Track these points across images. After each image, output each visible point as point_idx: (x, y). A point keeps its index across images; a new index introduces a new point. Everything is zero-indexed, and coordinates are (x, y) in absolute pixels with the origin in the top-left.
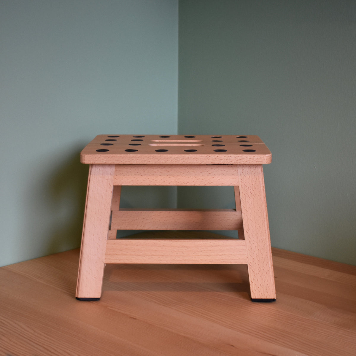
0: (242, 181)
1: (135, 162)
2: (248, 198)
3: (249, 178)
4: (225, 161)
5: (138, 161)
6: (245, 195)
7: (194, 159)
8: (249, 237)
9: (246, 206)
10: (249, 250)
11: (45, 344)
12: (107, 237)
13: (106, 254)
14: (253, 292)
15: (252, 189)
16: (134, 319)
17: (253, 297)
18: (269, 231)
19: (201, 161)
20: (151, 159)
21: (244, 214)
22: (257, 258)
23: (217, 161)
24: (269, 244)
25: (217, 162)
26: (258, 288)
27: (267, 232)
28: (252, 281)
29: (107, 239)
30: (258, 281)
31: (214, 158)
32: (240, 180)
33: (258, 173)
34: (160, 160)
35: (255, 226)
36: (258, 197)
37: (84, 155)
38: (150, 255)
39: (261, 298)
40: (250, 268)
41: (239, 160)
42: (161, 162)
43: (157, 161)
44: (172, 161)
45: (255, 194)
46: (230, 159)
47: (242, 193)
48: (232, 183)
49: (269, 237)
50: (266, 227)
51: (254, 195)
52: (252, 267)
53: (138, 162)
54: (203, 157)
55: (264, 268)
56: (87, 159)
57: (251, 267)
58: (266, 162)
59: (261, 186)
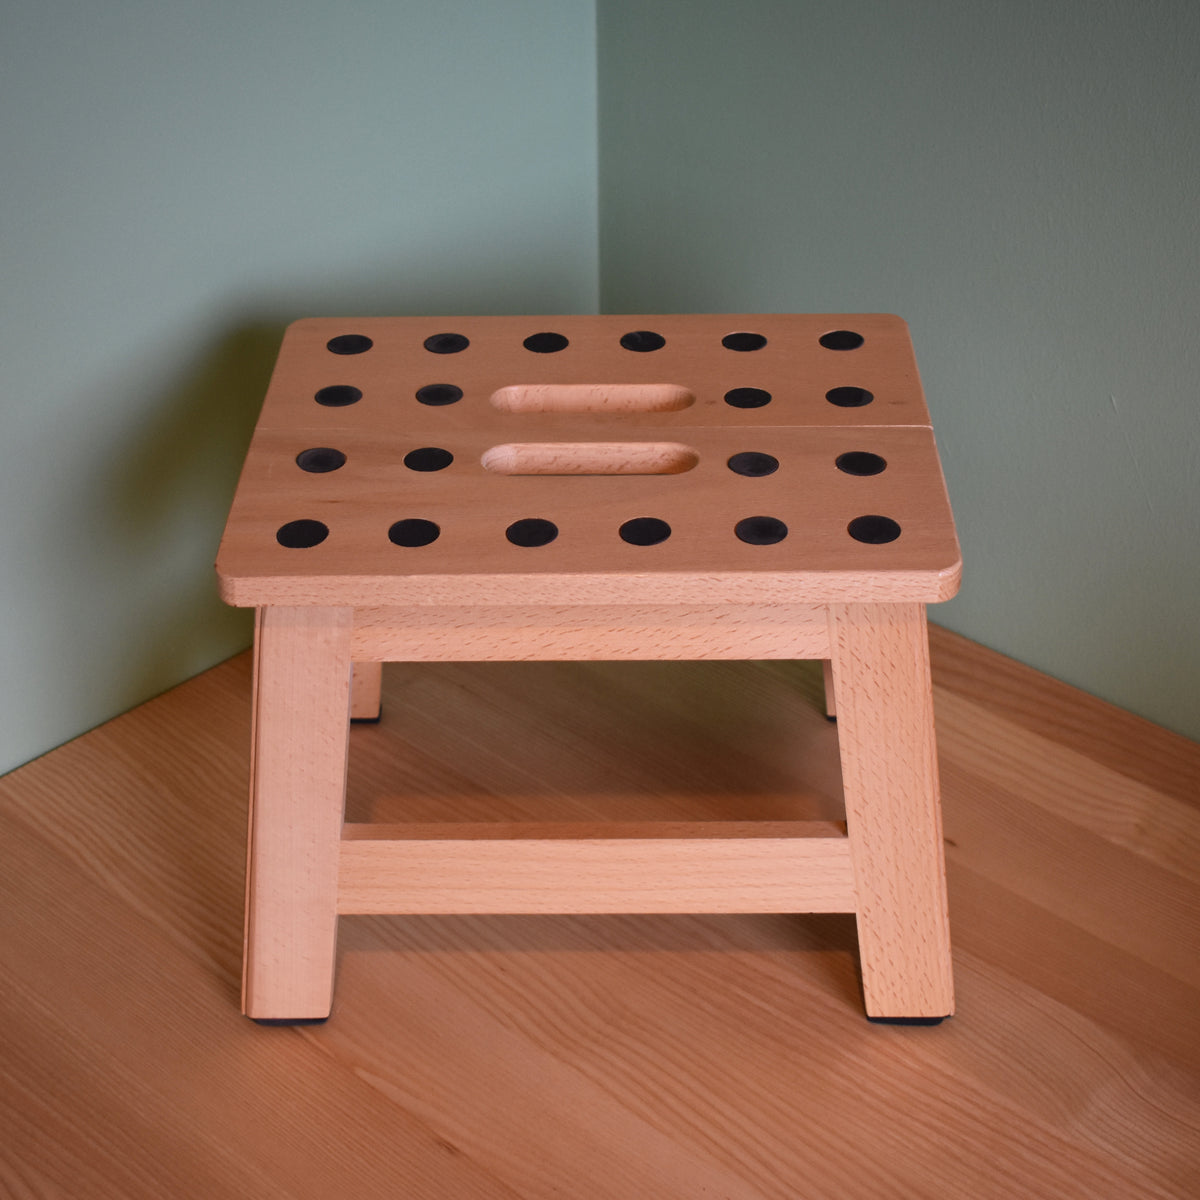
0: (842, 643)
1: (430, 599)
2: (866, 698)
3: (869, 630)
4: (780, 595)
5: (441, 597)
6: (854, 692)
7: (657, 588)
8: (866, 829)
9: (856, 726)
10: (863, 871)
12: (339, 833)
13: (339, 886)
14: (873, 997)
15: (879, 672)
17: (872, 1010)
18: (939, 807)
19: (685, 596)
20: (491, 591)
21: (849, 753)
22: (891, 893)
23: (748, 595)
24: (938, 848)
25: (748, 598)
26: (890, 986)
27: (930, 812)
28: (869, 966)
29: (339, 837)
30: (892, 964)
31: (734, 584)
32: (835, 639)
33: (905, 615)
34: (525, 594)
35: (889, 794)
36: (904, 698)
37: (229, 579)
38: (500, 888)
39: (901, 1015)
40: (867, 925)
41: (834, 592)
42: (532, 600)
43: (514, 596)
44: (572, 597)
45: (892, 688)
46: (798, 588)
47: (840, 684)
48: (803, 651)
49: (936, 827)
50: (930, 796)
51: (889, 690)
52: (872, 922)
53: (443, 601)
54: (694, 583)
55: (914, 926)
56: (242, 592)
57: (868, 922)
58: (940, 596)
59: (917, 658)
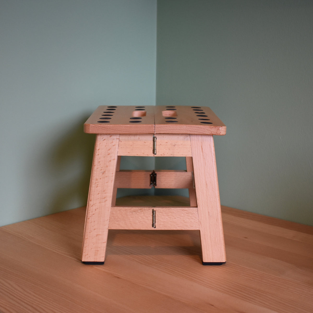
11: (34, 303)
16: (118, 278)
